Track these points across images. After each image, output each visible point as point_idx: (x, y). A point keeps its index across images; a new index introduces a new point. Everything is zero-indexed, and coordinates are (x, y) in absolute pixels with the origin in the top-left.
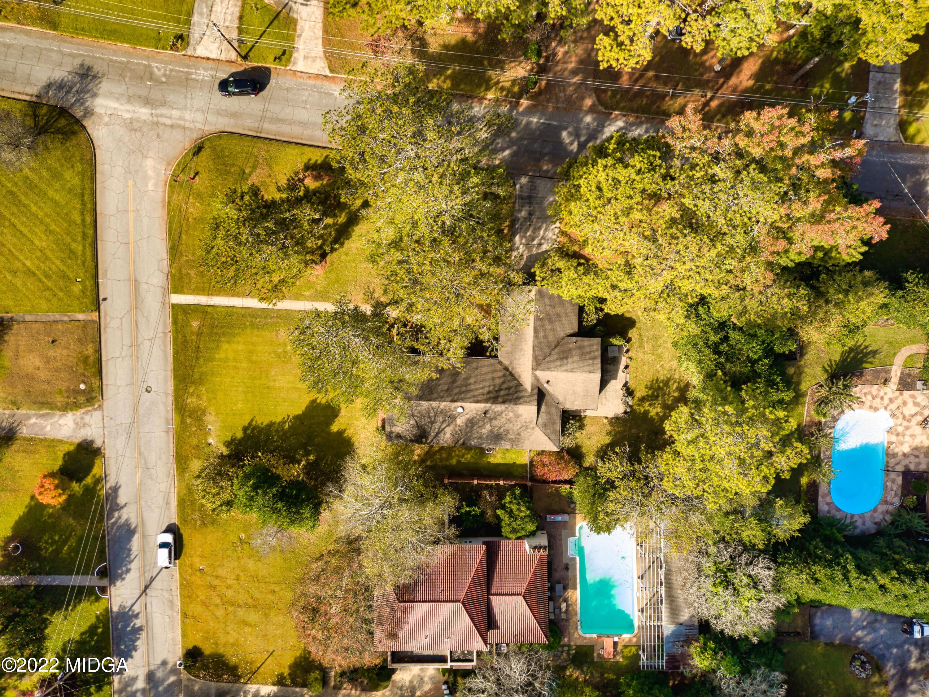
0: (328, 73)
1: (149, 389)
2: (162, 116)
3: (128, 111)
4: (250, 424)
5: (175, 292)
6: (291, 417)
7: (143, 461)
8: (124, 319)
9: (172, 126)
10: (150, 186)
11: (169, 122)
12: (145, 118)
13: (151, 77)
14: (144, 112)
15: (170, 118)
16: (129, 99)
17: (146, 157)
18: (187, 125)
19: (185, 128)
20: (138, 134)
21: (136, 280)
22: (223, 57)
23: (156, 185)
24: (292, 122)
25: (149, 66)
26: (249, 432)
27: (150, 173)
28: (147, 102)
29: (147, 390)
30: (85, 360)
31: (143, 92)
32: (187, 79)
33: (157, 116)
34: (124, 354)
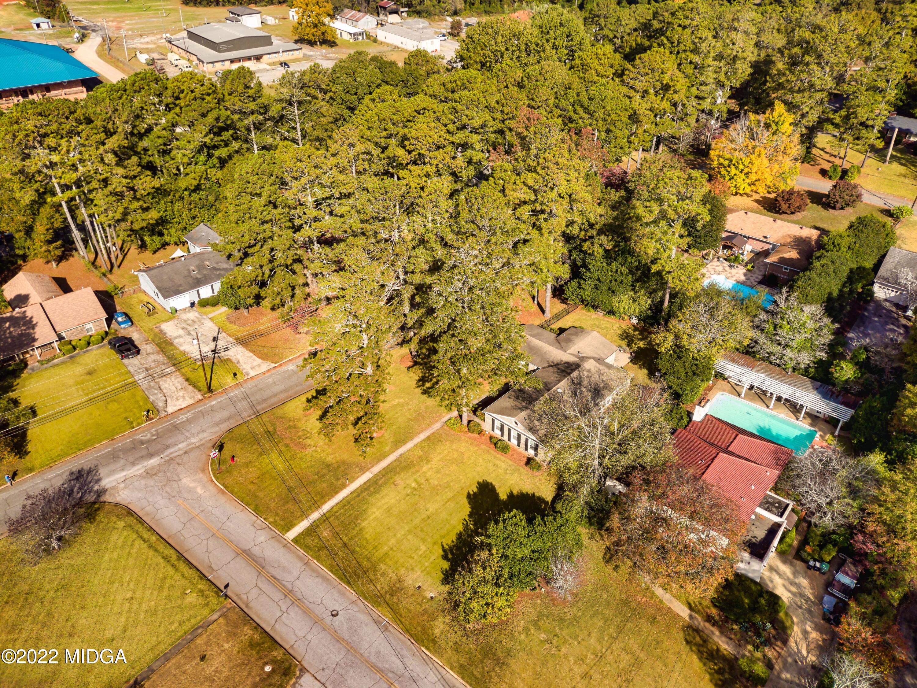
0: (274, 365)
1: (334, 613)
2: (171, 453)
3: (138, 470)
4: (444, 550)
5: (287, 531)
6: (467, 518)
7: (391, 675)
8: (260, 584)
9: (186, 453)
10: (200, 491)
11: (181, 452)
12: (158, 462)
13: (142, 443)
14: (154, 461)
15: (179, 449)
16: (133, 464)
17: (180, 480)
18: (197, 444)
19: (198, 447)
20: (160, 474)
21: (244, 551)
22: (191, 402)
23: (204, 487)
24: (275, 395)
25: (135, 440)
26: (450, 556)
27: (192, 485)
28: (151, 455)
29: (333, 615)
30: (252, 645)
31: (144, 452)
32: (175, 426)
33: (167, 456)
34: (284, 608)
